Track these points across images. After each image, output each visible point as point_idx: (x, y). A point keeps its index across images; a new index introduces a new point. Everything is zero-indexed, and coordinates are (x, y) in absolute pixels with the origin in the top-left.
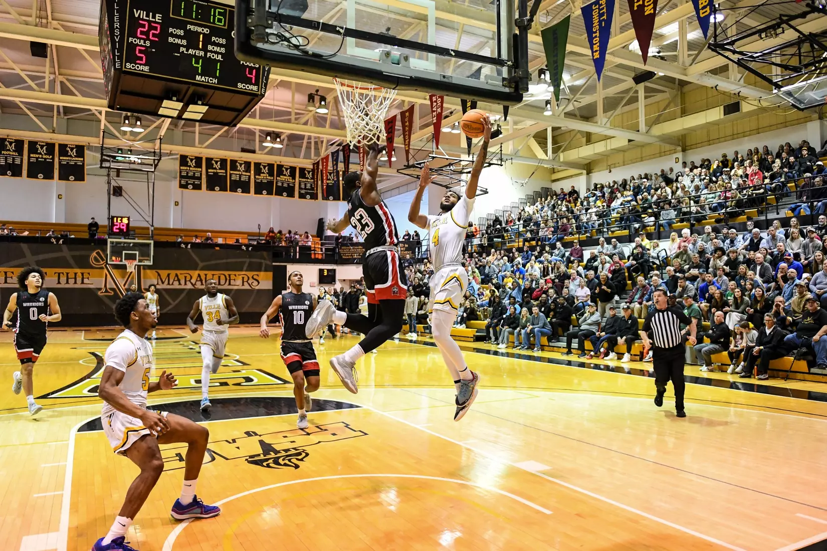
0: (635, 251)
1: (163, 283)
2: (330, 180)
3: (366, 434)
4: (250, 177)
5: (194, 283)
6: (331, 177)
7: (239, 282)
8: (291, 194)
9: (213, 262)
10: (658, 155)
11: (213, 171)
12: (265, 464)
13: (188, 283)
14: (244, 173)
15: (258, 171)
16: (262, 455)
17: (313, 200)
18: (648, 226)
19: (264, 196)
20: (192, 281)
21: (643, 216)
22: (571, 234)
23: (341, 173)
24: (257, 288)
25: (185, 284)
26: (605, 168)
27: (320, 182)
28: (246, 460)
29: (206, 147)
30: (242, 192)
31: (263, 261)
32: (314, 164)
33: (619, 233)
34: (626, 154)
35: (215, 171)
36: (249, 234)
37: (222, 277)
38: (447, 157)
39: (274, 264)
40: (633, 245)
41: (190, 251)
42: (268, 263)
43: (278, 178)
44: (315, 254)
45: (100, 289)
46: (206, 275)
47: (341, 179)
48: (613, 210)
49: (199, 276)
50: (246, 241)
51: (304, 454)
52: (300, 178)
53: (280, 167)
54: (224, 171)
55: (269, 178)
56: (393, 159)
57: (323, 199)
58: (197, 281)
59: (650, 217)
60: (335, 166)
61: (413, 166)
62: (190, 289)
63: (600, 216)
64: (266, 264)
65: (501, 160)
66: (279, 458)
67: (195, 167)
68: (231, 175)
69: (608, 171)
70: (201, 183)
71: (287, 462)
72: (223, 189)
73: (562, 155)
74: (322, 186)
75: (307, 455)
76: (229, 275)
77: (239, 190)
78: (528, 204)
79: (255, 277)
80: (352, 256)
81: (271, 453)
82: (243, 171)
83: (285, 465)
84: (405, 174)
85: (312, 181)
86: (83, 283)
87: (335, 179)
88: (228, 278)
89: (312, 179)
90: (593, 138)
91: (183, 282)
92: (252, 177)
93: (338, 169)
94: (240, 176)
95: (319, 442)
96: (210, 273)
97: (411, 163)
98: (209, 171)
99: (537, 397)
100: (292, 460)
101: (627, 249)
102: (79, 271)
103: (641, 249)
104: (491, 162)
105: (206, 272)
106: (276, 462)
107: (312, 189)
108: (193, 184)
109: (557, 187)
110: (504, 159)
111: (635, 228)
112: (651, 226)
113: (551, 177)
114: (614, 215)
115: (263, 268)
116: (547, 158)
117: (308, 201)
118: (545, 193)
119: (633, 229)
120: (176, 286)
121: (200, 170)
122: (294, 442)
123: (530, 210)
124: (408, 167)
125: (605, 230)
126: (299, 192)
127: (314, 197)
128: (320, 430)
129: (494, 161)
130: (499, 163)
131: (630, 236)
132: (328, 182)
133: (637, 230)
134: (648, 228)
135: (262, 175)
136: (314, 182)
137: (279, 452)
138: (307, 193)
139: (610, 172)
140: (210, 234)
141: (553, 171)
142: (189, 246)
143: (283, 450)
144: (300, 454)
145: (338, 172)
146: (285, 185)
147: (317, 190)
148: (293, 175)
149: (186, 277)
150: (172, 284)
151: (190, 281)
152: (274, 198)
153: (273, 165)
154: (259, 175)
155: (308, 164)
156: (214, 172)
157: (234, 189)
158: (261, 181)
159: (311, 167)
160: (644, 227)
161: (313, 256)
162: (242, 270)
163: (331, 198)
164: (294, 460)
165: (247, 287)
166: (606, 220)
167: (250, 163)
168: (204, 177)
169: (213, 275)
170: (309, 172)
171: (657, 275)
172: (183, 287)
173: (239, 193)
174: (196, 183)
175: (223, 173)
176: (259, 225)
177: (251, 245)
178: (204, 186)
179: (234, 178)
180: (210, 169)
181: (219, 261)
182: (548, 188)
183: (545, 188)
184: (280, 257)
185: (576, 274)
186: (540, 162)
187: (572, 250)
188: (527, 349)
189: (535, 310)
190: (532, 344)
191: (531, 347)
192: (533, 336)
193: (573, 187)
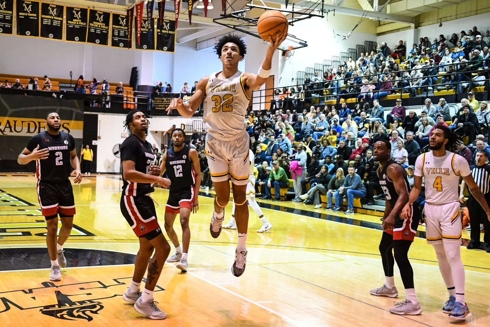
0: (461, 113)
2: (144, 27)
3: (163, 289)
4: (62, 21)
5: (3, 130)
6: (146, 24)
8: (104, 42)
9: (23, 109)
11: (24, 14)
12: (59, 315)
14: (56, 18)
15: (71, 17)
16: (57, 306)
17: (127, 48)
18: (478, 85)
19: (76, 43)
21: (473, 74)
22: (393, 92)
23: (156, 21)
26: (436, 21)
27: (134, 30)
28: (41, 310)
30: (54, 38)
31: (74, 109)
32: (128, 11)
33: (444, 92)
34: (459, 6)
35: (26, 14)
36: (61, 81)
37: (32, 124)
38: (266, 7)
39: (85, 113)
40: (460, 105)
42: (79, 111)
43: (91, 24)
44: (127, 104)
46: (15, 122)
47: (156, 26)
48: (442, 67)
49: (8, 122)
50: (57, 89)
51: (98, 307)
52: (113, 24)
53: (93, 12)
54: (35, 15)
55: (82, 23)
56: (210, 7)
57: (137, 48)
58: (6, 127)
59: (480, 75)
60: (150, 14)
61: (230, 16)
63: (426, 72)
64: (77, 113)
65: (322, 11)
67: (5, 9)
68: (42, 18)
69: (439, 24)
70: (11, 26)
71: (81, 314)
72: (35, 33)
73: (388, 7)
74: (136, 34)
75: (102, 307)
76: (39, 123)
77: (51, 35)
78: (350, 59)
79: (65, 125)
80: (165, 107)
81: (67, 304)
82: (56, 16)
83: (79, 317)
84: (221, 24)
85: (126, 28)
87: (150, 27)
88: (38, 126)
89: (125, 26)
92: (65, 22)
93: (153, 17)
94: (52, 20)
95: (115, 295)
96: (19, 120)
97: (229, 11)
98: (20, 14)
99: (342, 260)
100: (86, 312)
101: (453, 110)
103: (468, 110)
104: (312, 13)
105: (15, 119)
106: (70, 313)
107: (126, 36)
108: (4, 28)
109: (381, 42)
110: (327, 10)
111: (463, 87)
112: (481, 86)
113: (376, 30)
114: (441, 72)
115: (74, 117)
116: (373, 10)
117: (121, 50)
118: (370, 47)
119: (460, 88)
121: (11, 12)
122: (90, 294)
123: (351, 64)
124: (225, 16)
125: (430, 88)
126: (113, 39)
127: (128, 45)
128: (117, 284)
129: (316, 13)
130: (321, 14)
131: (456, 95)
132: (142, 29)
133: (464, 89)
134: (478, 88)
135: (74, 20)
136: (128, 29)
137: (74, 303)
138: (120, 41)
139: (441, 25)
140: (18, 80)
141: (379, 24)
143: (78, 302)
144: (94, 306)
145: (152, 20)
146: (98, 32)
147: (131, 38)
148: (106, 21)
152: (87, 45)
153: (87, 9)
154: (72, 21)
155: (122, 11)
156: (25, 16)
157: (45, 34)
158: (74, 26)
159: (125, 13)
160: (473, 86)
161: (125, 106)
163: (145, 46)
164: (88, 313)
166: (432, 77)
167: (62, 7)
168: (14, 20)
169: (23, 122)
170: (123, 19)
171: (481, 139)
173: (51, 39)
174: (6, 26)
175: (35, 17)
176: (71, 72)
177: (62, 92)
178: (14, 29)
179: (45, 22)
180: (21, 12)
181: (29, 108)
182: (372, 42)
183: (370, 42)
184: (91, 106)
185: (397, 135)
186: (365, 14)
187: (394, 109)
188: (339, 210)
189: (351, 170)
190: (344, 206)
191: (343, 208)
192: (346, 198)
193: (401, 41)
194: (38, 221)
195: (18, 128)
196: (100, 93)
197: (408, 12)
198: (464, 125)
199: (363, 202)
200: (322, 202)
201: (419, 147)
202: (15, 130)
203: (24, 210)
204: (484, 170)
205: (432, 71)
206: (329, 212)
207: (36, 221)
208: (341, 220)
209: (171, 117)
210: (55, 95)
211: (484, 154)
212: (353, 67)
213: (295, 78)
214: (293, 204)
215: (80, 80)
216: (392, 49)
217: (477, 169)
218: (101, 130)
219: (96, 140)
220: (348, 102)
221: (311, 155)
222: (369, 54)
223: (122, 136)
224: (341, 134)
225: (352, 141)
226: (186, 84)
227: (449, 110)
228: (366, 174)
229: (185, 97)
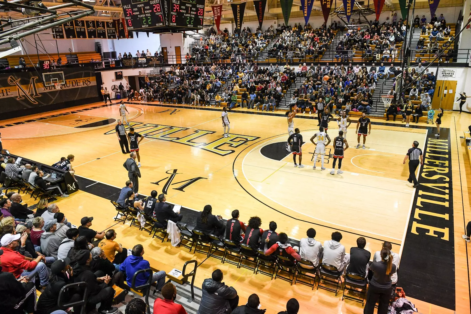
1: (47, 89)
2: (120, 27)
4: (85, 28)
5: (61, 87)
7: (82, 83)
8: (104, 37)
9: (68, 75)
14: (82, 27)
15: (88, 26)
24: (90, 85)
31: (90, 71)
37: (74, 82)
39: (95, 72)
43: (98, 29)
44: (112, 64)
45: (17, 97)
50: (81, 62)
52: (107, 27)
53: (97, 22)
54: (72, 27)
55: (93, 29)
62: (60, 91)
64: (92, 73)
68: (76, 28)
70: (63, 34)
72: (74, 37)
76: (77, 80)
79: (88, 80)
80: (130, 64)
86: (7, 95)
88: (76, 82)
94: (81, 28)
98: (66, 27)
102: (4, 89)
107: (113, 33)
108: (60, 35)
115: (91, 75)
117: (111, 40)
121: (62, 27)
126: (108, 35)
138: (111, 36)
146: (101, 32)
148: (104, 27)
150: (51, 89)
153: (95, 21)
154: (89, 28)
155: (110, 20)
156: (68, 28)
157: (79, 36)
158: (90, 30)
159: (112, 21)
161: (111, 66)
162: (82, 78)
165: (85, 85)
167: (84, 21)
168: (64, 31)
170: (111, 24)
172: (56, 90)
173: (81, 38)
175: (72, 28)
179: (78, 30)
180: (66, 26)
181: (71, 74)
193: (226, 28)
195: (68, 85)
209: (134, 69)
210: (80, 65)
213: (189, 46)
218: (104, 80)
229: (140, 59)
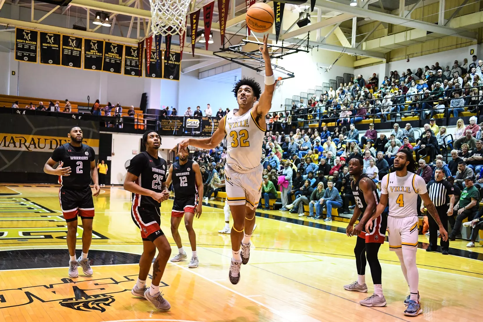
0: (424, 136)
2: (153, 58)
3: (167, 285)
4: (80, 52)
5: (28, 146)
6: (155, 56)
8: (117, 70)
9: (46, 128)
10: (455, 47)
11: (47, 45)
12: (76, 307)
13: (22, 145)
14: (75, 49)
15: (88, 48)
16: (74, 299)
17: (138, 77)
19: (93, 71)
20: (26, 144)
21: (435, 103)
22: (367, 117)
23: (163, 53)
25: (20, 147)
26: (404, 57)
27: (144, 60)
28: (60, 303)
29: (40, 23)
30: (73, 66)
31: (91, 129)
32: (139, 44)
33: (410, 118)
34: (424, 44)
35: (49, 45)
36: (80, 104)
37: (54, 142)
38: (259, 42)
39: (101, 132)
40: (423, 130)
41: (25, 116)
42: (96, 131)
43: (107, 55)
44: (138, 125)
46: (39, 139)
47: (163, 58)
48: (409, 96)
49: (33, 139)
50: (76, 111)
51: (110, 300)
52: (126, 55)
53: (108, 44)
54: (57, 46)
55: (98, 54)
56: (210, 42)
57: (146, 76)
58: (30, 144)
59: (440, 104)
60: (158, 46)
61: (228, 50)
62: (24, 152)
63: (395, 101)
64: (94, 133)
65: (308, 47)
66: (89, 302)
67: (30, 40)
68: (63, 49)
69: (406, 60)
70: (36, 55)
71: (95, 306)
72: (56, 62)
73: (364, 44)
74: (146, 64)
75: (113, 300)
76: (60, 141)
77: (71, 64)
78: (331, 89)
80: (171, 128)
81: (83, 298)
82: (75, 47)
83: (94, 308)
84: (220, 57)
85: (137, 58)
87: (158, 58)
88: (59, 143)
89: (137, 57)
90: (395, 29)
91: (18, 144)
92: (83, 52)
93: (161, 49)
94: (72, 51)
95: (126, 290)
96: (42, 138)
97: (227, 46)
98: (44, 44)
99: (321, 260)
100: (100, 305)
101: (417, 133)
103: (430, 133)
104: (299, 49)
105: (39, 137)
106: (86, 305)
107: (137, 66)
108: (29, 56)
109: (357, 74)
110: (311, 46)
111: (426, 114)
113: (353, 64)
114: (408, 101)
116: (351, 47)
117: (133, 77)
118: (348, 78)
119: (424, 115)
120: (11, 148)
121: (35, 43)
122: (104, 289)
123: (332, 93)
124: (223, 50)
125: (398, 114)
126: (125, 68)
127: (139, 73)
128: (127, 280)
129: (302, 48)
130: (306, 50)
131: (420, 121)
132: (151, 60)
133: (427, 116)
134: (438, 115)
135: (91, 51)
136: (139, 60)
137: (89, 297)
138: (132, 70)
139: (408, 61)
140: (42, 103)
141: (356, 59)
142: (24, 113)
143: (93, 296)
144: (107, 299)
145: (160, 52)
146: (113, 61)
147: (141, 67)
148: (120, 53)
149: (20, 140)
150: (8, 146)
151: (24, 144)
152: (102, 72)
153: (103, 42)
154: (89, 51)
155: (133, 43)
157: (66, 63)
158: (91, 56)
159: (137, 46)
160: (435, 113)
161: (136, 127)
163: (154, 75)
164: (101, 305)
166: (400, 105)
167: (81, 39)
168: (38, 50)
169: (46, 140)
170: (134, 51)
171: (440, 158)
172: (17, 149)
173: (70, 67)
174: (31, 55)
176: (88, 96)
177: (80, 114)
178: (39, 58)
179: (66, 52)
180: (44, 43)
181: (52, 128)
182: (350, 74)
183: (348, 74)
184: (106, 126)
185: (370, 154)
186: (344, 50)
187: (367, 132)
188: (319, 218)
189: (330, 184)
190: (324, 214)
191: (323, 216)
192: (325, 207)
193: (375, 74)
194: (58, 226)
195: (42, 145)
196: (114, 115)
197: (381, 49)
198: (426, 147)
199: (340, 211)
200: (305, 211)
201: (388, 165)
202: (39, 147)
203: (46, 216)
204: (441, 184)
205: (400, 100)
206: (311, 220)
207: (57, 226)
208: (321, 226)
209: (176, 137)
210: (74, 117)
211: (442, 170)
212: (334, 96)
213: (284, 104)
214: (280, 213)
215: (97, 104)
216: (367, 81)
217: (436, 184)
218: (115, 148)
219: (110, 156)
220: (328, 126)
221: (296, 171)
222: (347, 85)
223: (134, 153)
224: (322, 153)
225: (331, 159)
226: (189, 108)
227: (413, 134)
228: (343, 188)
229: (189, 120)
